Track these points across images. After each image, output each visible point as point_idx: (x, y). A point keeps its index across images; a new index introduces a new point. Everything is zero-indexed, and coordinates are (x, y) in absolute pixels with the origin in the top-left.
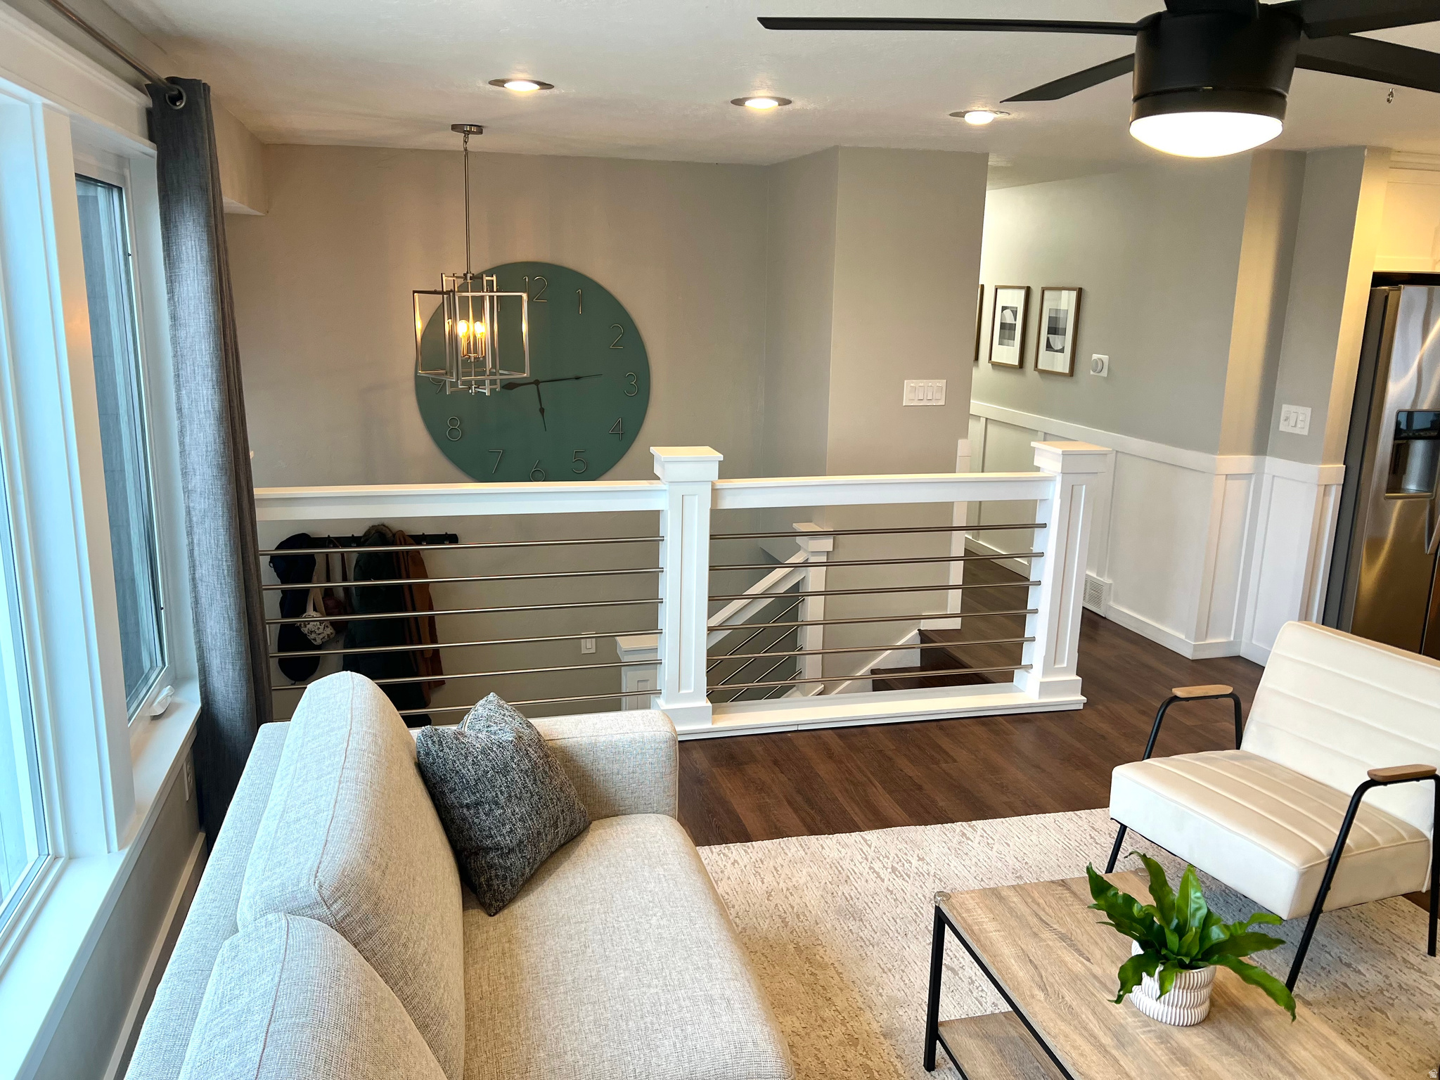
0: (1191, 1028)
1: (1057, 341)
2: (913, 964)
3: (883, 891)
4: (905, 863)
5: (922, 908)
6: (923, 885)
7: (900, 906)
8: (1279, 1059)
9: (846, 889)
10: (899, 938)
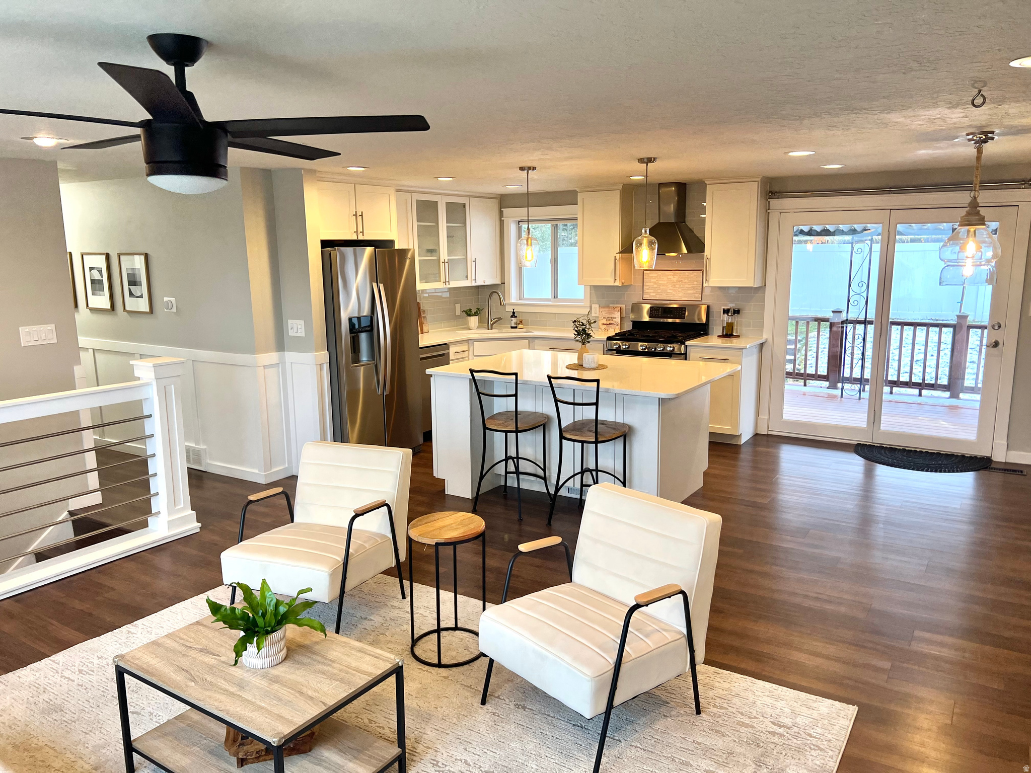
0: (279, 665)
1: (135, 290)
2: (107, 721)
3: (75, 687)
4: (89, 664)
5: (107, 686)
6: (105, 673)
7: (90, 691)
8: (323, 660)
9: (46, 697)
10: (94, 710)
